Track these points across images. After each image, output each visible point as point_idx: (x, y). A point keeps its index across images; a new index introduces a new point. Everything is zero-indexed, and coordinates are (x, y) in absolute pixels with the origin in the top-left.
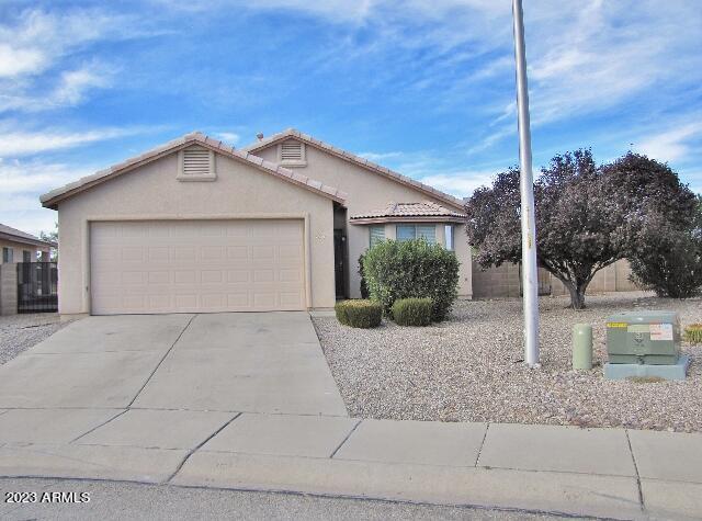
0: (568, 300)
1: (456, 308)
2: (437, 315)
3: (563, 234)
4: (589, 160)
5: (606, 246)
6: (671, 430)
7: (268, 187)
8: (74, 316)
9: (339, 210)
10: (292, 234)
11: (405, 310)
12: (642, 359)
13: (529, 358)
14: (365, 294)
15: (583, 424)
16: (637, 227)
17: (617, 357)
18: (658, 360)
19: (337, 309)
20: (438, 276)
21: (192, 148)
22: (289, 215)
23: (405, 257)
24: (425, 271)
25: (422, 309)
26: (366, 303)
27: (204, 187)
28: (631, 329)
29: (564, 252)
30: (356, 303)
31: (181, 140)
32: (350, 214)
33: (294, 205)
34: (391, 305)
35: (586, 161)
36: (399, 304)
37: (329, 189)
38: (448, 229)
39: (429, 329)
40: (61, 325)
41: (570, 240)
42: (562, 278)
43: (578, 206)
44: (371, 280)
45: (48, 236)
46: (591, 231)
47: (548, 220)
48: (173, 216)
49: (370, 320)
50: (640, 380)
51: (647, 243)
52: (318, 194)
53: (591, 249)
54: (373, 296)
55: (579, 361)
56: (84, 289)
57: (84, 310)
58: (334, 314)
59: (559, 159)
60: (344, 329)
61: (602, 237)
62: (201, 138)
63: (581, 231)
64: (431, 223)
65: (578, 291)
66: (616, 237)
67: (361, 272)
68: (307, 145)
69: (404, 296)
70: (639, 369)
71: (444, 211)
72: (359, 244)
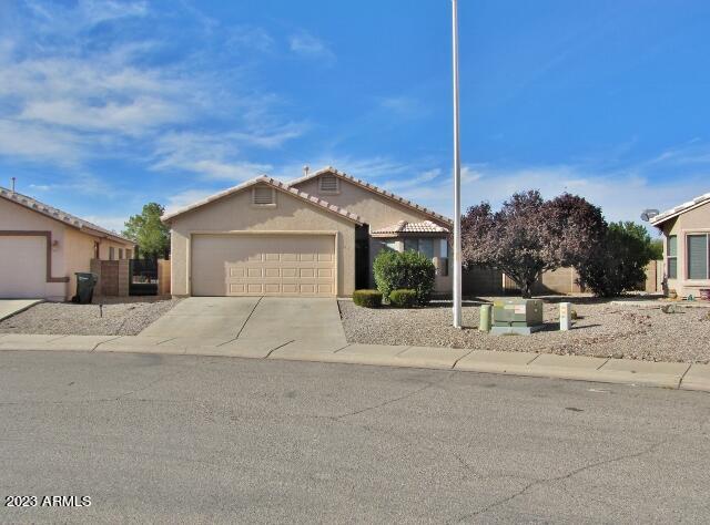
2: (419, 301)
4: (537, 198)
9: (361, 228)
10: (327, 245)
11: (397, 297)
12: (511, 324)
13: (455, 324)
17: (500, 322)
18: (518, 324)
19: (355, 295)
21: (261, 186)
22: (325, 232)
25: (408, 297)
26: (374, 292)
28: (506, 307)
30: (366, 291)
31: (253, 181)
32: (371, 230)
35: (535, 197)
36: (395, 293)
37: (353, 216)
38: (443, 242)
40: (176, 302)
41: (514, 255)
46: (529, 248)
50: (506, 335)
53: (529, 261)
55: (482, 326)
56: (188, 279)
57: (187, 293)
58: (352, 298)
59: (517, 196)
60: (357, 307)
62: (267, 180)
63: (521, 248)
64: (430, 237)
65: (527, 290)
68: (341, 179)
69: (399, 288)
70: (509, 329)
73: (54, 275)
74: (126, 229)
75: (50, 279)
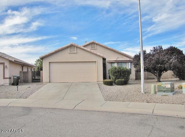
0: (156, 80)
1: (130, 81)
2: (125, 83)
3: (154, 65)
4: (161, 48)
5: (164, 68)
6: (164, 103)
7: (88, 55)
8: (46, 83)
9: (104, 59)
10: (93, 65)
11: (118, 82)
12: (164, 91)
13: (142, 92)
14: (110, 78)
15: (148, 102)
16: (171, 63)
18: (167, 92)
19: (103, 81)
20: (126, 74)
21: (71, 46)
22: (93, 61)
23: (118, 70)
24: (123, 73)
25: (122, 81)
26: (110, 80)
27: (74, 55)
28: (162, 85)
29: (155, 69)
30: (108, 80)
31: (69, 44)
32: (107, 60)
33: (94, 58)
34: (115, 80)
36: (117, 80)
37: (102, 55)
38: (130, 63)
39: (123, 86)
40: (44, 85)
41: (156, 66)
42: (155, 75)
43: (157, 59)
44: (111, 75)
45: (33, 64)
46: (161, 64)
47: (150, 62)
48: (67, 61)
49: (110, 84)
51: (173, 67)
52: (99, 56)
53: (161, 68)
54: (111, 79)
55: (152, 92)
56: (48, 77)
57: (48, 82)
58: (103, 83)
59: (155, 48)
60: (105, 86)
61: (163, 65)
62: (74, 44)
63: (158, 64)
64: (125, 62)
65: (159, 78)
66: (166, 66)
67: (109, 74)
68: (97, 44)
69: (118, 79)
70: (164, 94)
71: (128, 59)
72: (109, 67)
73: (6, 77)
74: (35, 63)
75: (4, 78)
